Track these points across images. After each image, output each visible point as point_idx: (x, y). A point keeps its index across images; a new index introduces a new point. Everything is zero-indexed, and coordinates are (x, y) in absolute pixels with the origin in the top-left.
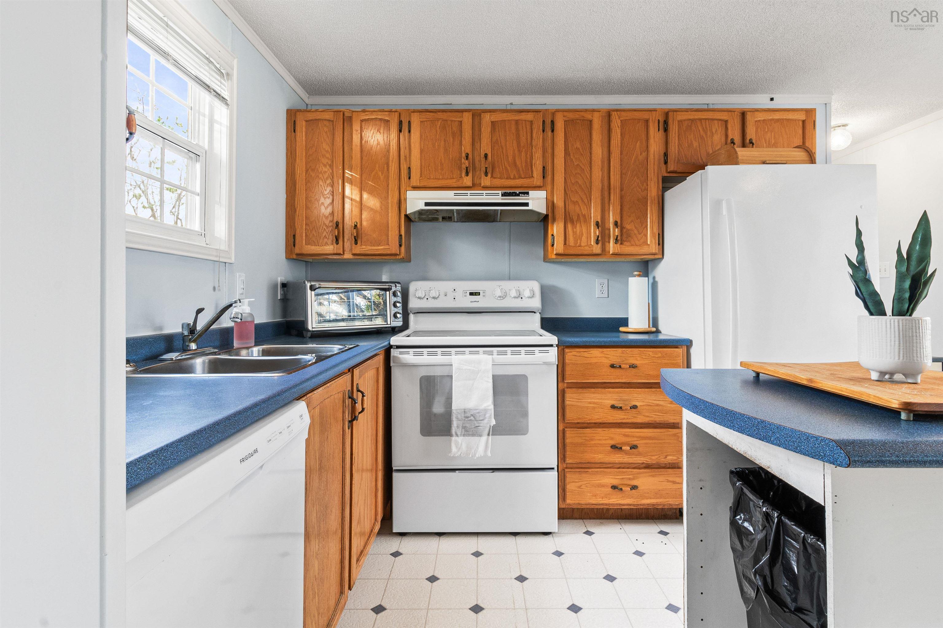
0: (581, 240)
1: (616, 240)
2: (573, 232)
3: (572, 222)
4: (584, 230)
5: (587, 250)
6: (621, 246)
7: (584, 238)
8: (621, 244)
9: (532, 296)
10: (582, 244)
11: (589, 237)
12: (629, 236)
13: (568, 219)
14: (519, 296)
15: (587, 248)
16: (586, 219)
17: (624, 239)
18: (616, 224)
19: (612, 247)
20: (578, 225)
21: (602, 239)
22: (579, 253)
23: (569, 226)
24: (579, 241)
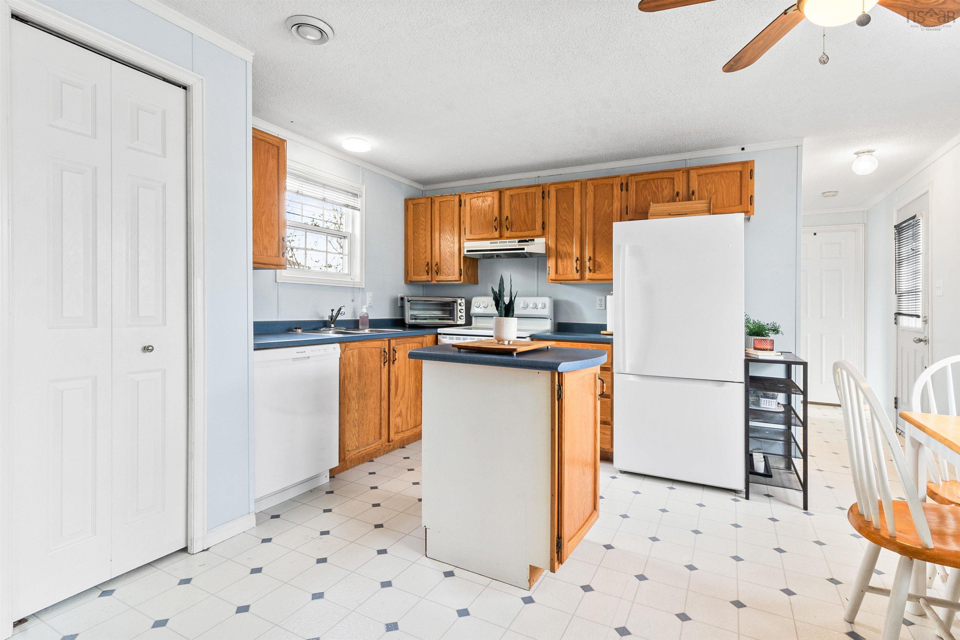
0: (567, 270)
1: (590, 270)
2: (562, 265)
3: (561, 258)
4: (569, 264)
5: (570, 277)
6: (594, 274)
7: (569, 269)
8: (594, 272)
9: (544, 307)
10: (568, 273)
11: (572, 269)
12: (600, 267)
13: (558, 256)
14: (536, 307)
15: (570, 275)
16: (570, 255)
17: (596, 269)
18: (590, 259)
19: (588, 275)
20: (565, 260)
21: (581, 270)
22: (566, 279)
23: (559, 261)
24: (566, 271)
